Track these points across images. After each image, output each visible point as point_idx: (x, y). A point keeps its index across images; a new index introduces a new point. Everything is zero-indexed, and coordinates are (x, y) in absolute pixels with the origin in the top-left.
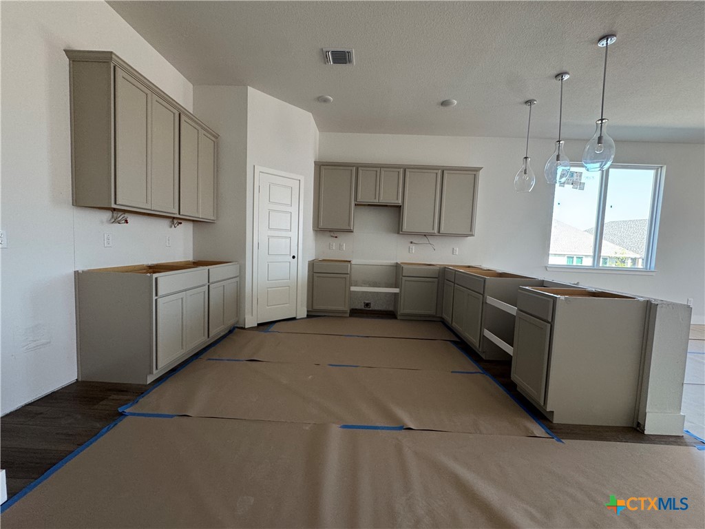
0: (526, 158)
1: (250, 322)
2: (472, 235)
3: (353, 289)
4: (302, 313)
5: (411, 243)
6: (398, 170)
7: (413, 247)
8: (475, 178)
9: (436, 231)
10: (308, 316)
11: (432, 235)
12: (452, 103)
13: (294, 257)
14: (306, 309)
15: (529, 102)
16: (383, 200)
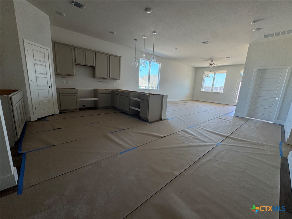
0: (135, 57)
1: (34, 118)
2: (120, 79)
3: (80, 100)
4: (57, 112)
5: (99, 81)
6: (93, 52)
7: (100, 83)
8: (120, 59)
9: (108, 77)
10: (60, 113)
11: (106, 79)
12: (114, 33)
13: (50, 87)
14: (58, 110)
15: (136, 40)
16: (88, 63)
